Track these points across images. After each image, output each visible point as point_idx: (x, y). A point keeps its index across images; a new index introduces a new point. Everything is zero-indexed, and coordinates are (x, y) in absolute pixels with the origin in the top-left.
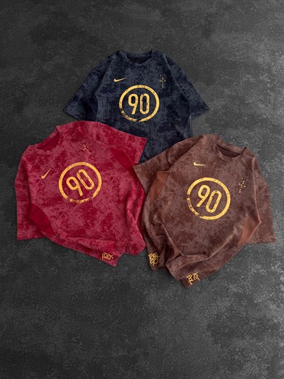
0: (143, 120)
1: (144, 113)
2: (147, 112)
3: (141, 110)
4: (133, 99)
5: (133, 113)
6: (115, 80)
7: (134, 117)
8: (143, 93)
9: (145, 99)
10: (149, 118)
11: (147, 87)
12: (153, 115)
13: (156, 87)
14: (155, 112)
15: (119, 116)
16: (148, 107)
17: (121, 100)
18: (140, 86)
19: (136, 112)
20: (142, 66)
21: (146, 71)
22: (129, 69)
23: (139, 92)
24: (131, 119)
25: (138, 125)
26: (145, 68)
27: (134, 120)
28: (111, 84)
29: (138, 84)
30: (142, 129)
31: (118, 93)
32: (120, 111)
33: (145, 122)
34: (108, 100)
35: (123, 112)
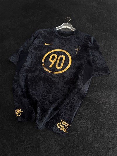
0: (56, 73)
1: (58, 68)
2: (61, 68)
3: (57, 66)
4: (54, 57)
5: (51, 66)
6: (45, 44)
7: (50, 69)
8: (61, 55)
9: (61, 59)
10: (61, 72)
11: (65, 52)
12: (64, 71)
13: (72, 53)
14: (66, 69)
15: (40, 67)
16: (62, 64)
17: (45, 57)
18: (61, 50)
19: (53, 66)
20: (66, 38)
21: (67, 42)
22: (57, 39)
23: (59, 54)
24: (47, 70)
25: (51, 75)
26: (68, 39)
27: (50, 71)
28: (42, 46)
29: (60, 48)
30: (53, 79)
31: (44, 52)
32: (41, 63)
33: (57, 74)
34: (36, 55)
35: (43, 65)
